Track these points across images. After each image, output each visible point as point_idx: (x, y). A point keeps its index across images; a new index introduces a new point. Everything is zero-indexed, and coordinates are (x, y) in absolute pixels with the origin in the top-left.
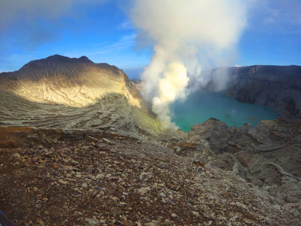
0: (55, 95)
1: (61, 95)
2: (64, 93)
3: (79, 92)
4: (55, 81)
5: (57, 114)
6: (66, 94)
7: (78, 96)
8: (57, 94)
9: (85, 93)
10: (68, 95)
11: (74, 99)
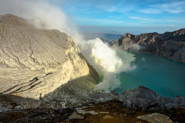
0: (7, 57)
1: (14, 59)
2: (16, 57)
3: (30, 57)
4: (7, 45)
5: (7, 77)
6: (18, 58)
7: (28, 60)
8: (9, 57)
9: (35, 58)
10: (19, 58)
11: (24, 63)
